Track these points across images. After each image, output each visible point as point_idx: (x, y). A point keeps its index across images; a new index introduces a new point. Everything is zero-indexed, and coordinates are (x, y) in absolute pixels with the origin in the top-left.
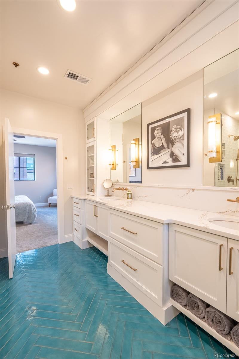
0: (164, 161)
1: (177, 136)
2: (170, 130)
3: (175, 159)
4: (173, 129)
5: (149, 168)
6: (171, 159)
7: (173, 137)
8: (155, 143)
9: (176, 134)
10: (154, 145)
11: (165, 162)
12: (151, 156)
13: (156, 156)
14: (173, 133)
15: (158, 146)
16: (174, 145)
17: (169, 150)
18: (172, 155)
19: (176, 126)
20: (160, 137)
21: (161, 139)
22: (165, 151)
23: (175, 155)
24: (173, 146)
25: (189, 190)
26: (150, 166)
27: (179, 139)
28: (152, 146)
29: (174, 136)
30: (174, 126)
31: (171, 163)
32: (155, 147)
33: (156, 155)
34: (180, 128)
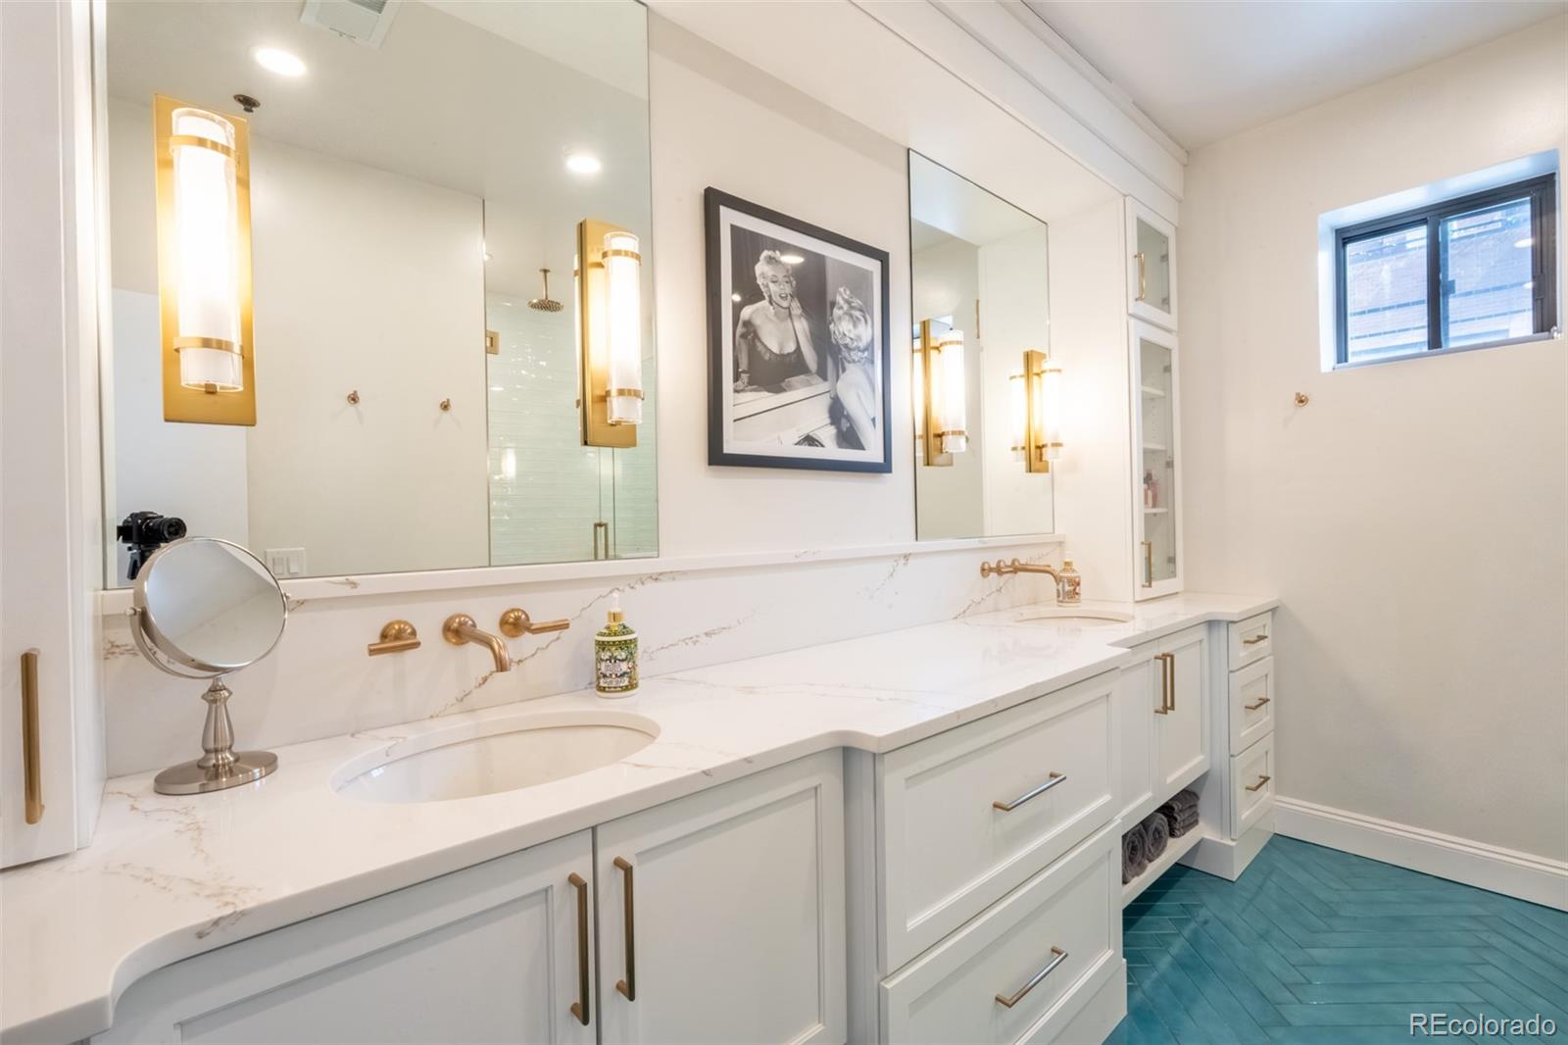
0: (804, 432)
1: (852, 336)
2: (830, 298)
3: (849, 437)
4: (839, 299)
5: (717, 456)
7: (839, 333)
8: (758, 321)
9: (851, 327)
10: (756, 336)
11: (810, 441)
12: (736, 391)
13: (763, 399)
14: (840, 318)
15: (775, 349)
16: (844, 370)
17: (824, 386)
18: (837, 412)
19: (848, 292)
20: (785, 304)
21: (790, 315)
22: (809, 384)
23: (848, 418)
24: (842, 376)
25: (896, 558)
26: (730, 447)
27: (860, 354)
28: (743, 336)
29: (845, 335)
30: (842, 290)
31: (831, 451)
32: (758, 344)
33: (766, 394)
34: (861, 310)
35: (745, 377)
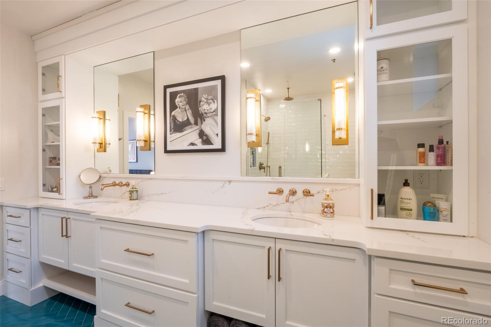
0: (190, 142)
1: (208, 109)
2: (199, 100)
3: (206, 140)
4: (203, 99)
5: (166, 151)
6: (200, 140)
7: (203, 109)
8: (176, 115)
9: (207, 106)
10: (175, 119)
11: (192, 144)
12: (171, 134)
13: (178, 135)
14: (203, 105)
15: (181, 120)
16: (204, 121)
17: (197, 127)
18: (202, 134)
19: (206, 95)
20: (184, 107)
21: (185, 110)
22: (192, 128)
23: (206, 135)
24: (204, 123)
25: (225, 181)
26: (169, 148)
27: (211, 114)
28: (172, 120)
29: (205, 109)
30: (204, 96)
31: (200, 146)
32: (176, 120)
33: (178, 133)
34: (212, 99)
35: (172, 130)
